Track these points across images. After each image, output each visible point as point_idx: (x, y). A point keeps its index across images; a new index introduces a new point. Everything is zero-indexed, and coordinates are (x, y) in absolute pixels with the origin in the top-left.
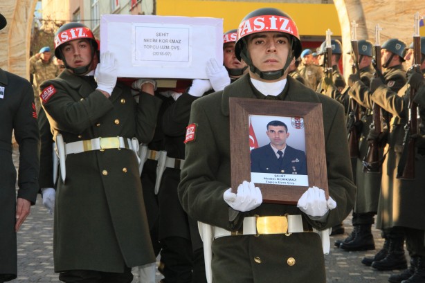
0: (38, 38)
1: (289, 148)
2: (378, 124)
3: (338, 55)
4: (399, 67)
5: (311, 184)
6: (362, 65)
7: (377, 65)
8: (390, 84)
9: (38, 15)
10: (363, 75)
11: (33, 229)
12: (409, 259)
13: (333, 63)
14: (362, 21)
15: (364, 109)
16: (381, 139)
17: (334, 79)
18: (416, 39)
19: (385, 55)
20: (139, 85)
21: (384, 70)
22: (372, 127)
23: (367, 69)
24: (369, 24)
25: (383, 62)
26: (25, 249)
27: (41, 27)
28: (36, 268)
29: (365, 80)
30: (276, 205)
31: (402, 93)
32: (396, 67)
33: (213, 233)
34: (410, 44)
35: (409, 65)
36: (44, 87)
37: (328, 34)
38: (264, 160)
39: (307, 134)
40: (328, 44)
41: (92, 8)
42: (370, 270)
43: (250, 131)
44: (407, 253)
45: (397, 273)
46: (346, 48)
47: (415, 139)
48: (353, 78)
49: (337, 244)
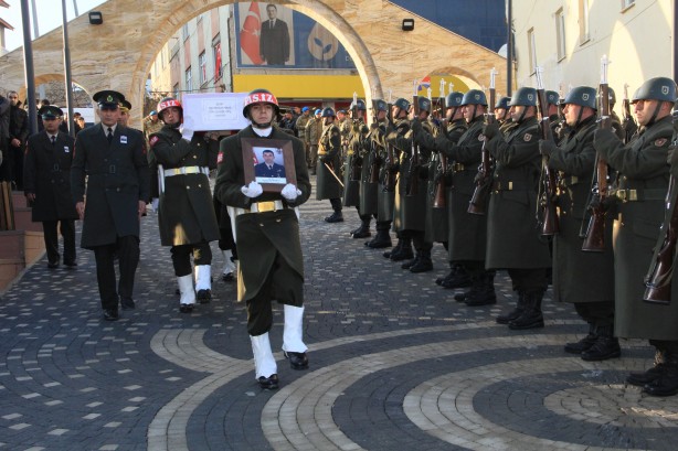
0: (149, 105)
1: (275, 164)
2: (392, 159)
3: (364, 111)
4: (405, 118)
5: (288, 182)
6: (380, 117)
7: (390, 116)
8: (400, 130)
9: (148, 88)
10: (381, 124)
11: (150, 241)
12: (415, 252)
13: (360, 116)
14: (379, 87)
15: (382, 148)
16: (394, 169)
17: (360, 128)
18: (415, 98)
19: (395, 110)
20: (208, 135)
21: (395, 121)
22: (388, 160)
23: (383, 120)
24: (384, 89)
25: (394, 114)
26: (145, 254)
27: (152, 97)
28: (154, 267)
29: (382, 127)
30: (270, 194)
31: (407, 136)
32: (403, 118)
33: (235, 211)
34: (412, 102)
35: (411, 116)
36: (151, 137)
37: (355, 96)
38: (262, 170)
39: (284, 157)
40: (355, 103)
41: (187, 82)
42: (389, 261)
43: (253, 155)
44: (413, 247)
45: (407, 261)
46: (369, 105)
47: (417, 168)
48: (374, 126)
49: (366, 244)
